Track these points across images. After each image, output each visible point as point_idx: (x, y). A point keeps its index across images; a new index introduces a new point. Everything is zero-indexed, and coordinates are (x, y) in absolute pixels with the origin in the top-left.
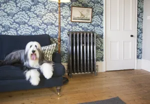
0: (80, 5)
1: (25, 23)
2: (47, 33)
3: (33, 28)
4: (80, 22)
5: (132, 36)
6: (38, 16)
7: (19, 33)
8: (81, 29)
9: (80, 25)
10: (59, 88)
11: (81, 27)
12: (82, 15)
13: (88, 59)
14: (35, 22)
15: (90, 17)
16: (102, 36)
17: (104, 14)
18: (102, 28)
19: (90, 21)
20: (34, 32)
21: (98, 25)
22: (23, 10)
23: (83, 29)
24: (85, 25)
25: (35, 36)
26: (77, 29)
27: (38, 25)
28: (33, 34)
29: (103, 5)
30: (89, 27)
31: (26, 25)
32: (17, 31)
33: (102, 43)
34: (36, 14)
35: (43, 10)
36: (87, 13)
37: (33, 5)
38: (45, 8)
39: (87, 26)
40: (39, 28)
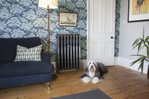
0: (67, 11)
1: (17, 28)
2: (37, 36)
3: (25, 32)
4: (66, 26)
5: (112, 38)
6: (29, 21)
7: (12, 36)
8: (67, 32)
9: (67, 28)
10: (48, 84)
11: (68, 30)
12: (68, 20)
13: (74, 58)
14: (27, 27)
15: (75, 21)
16: (85, 38)
17: (87, 19)
18: (86, 31)
19: (75, 25)
20: (26, 35)
21: (83, 29)
22: (15, 16)
23: (69, 32)
24: (71, 29)
25: (27, 38)
26: (64, 32)
27: (29, 29)
28: (25, 37)
29: (86, 11)
30: (74, 30)
31: (19, 29)
32: (10, 35)
33: (86, 44)
34: (27, 19)
35: (34, 16)
36: (73, 18)
37: (25, 11)
38: (36, 14)
39: (73, 30)
40: (30, 32)
